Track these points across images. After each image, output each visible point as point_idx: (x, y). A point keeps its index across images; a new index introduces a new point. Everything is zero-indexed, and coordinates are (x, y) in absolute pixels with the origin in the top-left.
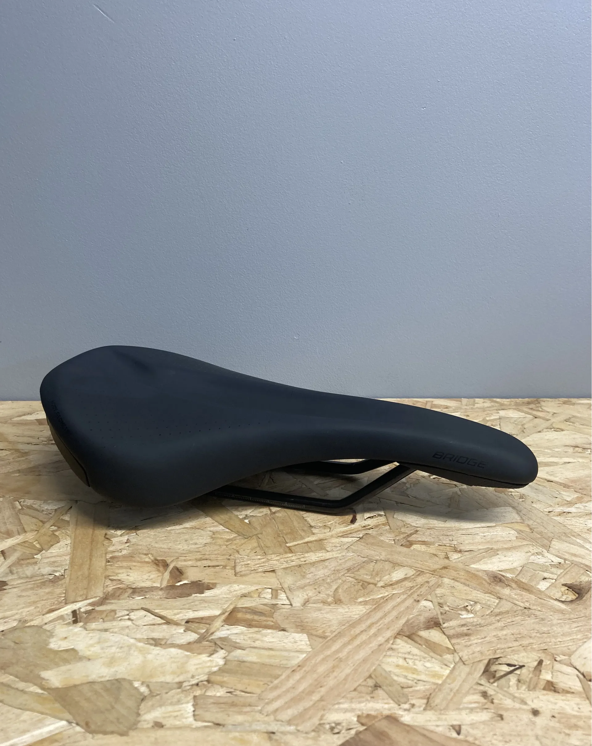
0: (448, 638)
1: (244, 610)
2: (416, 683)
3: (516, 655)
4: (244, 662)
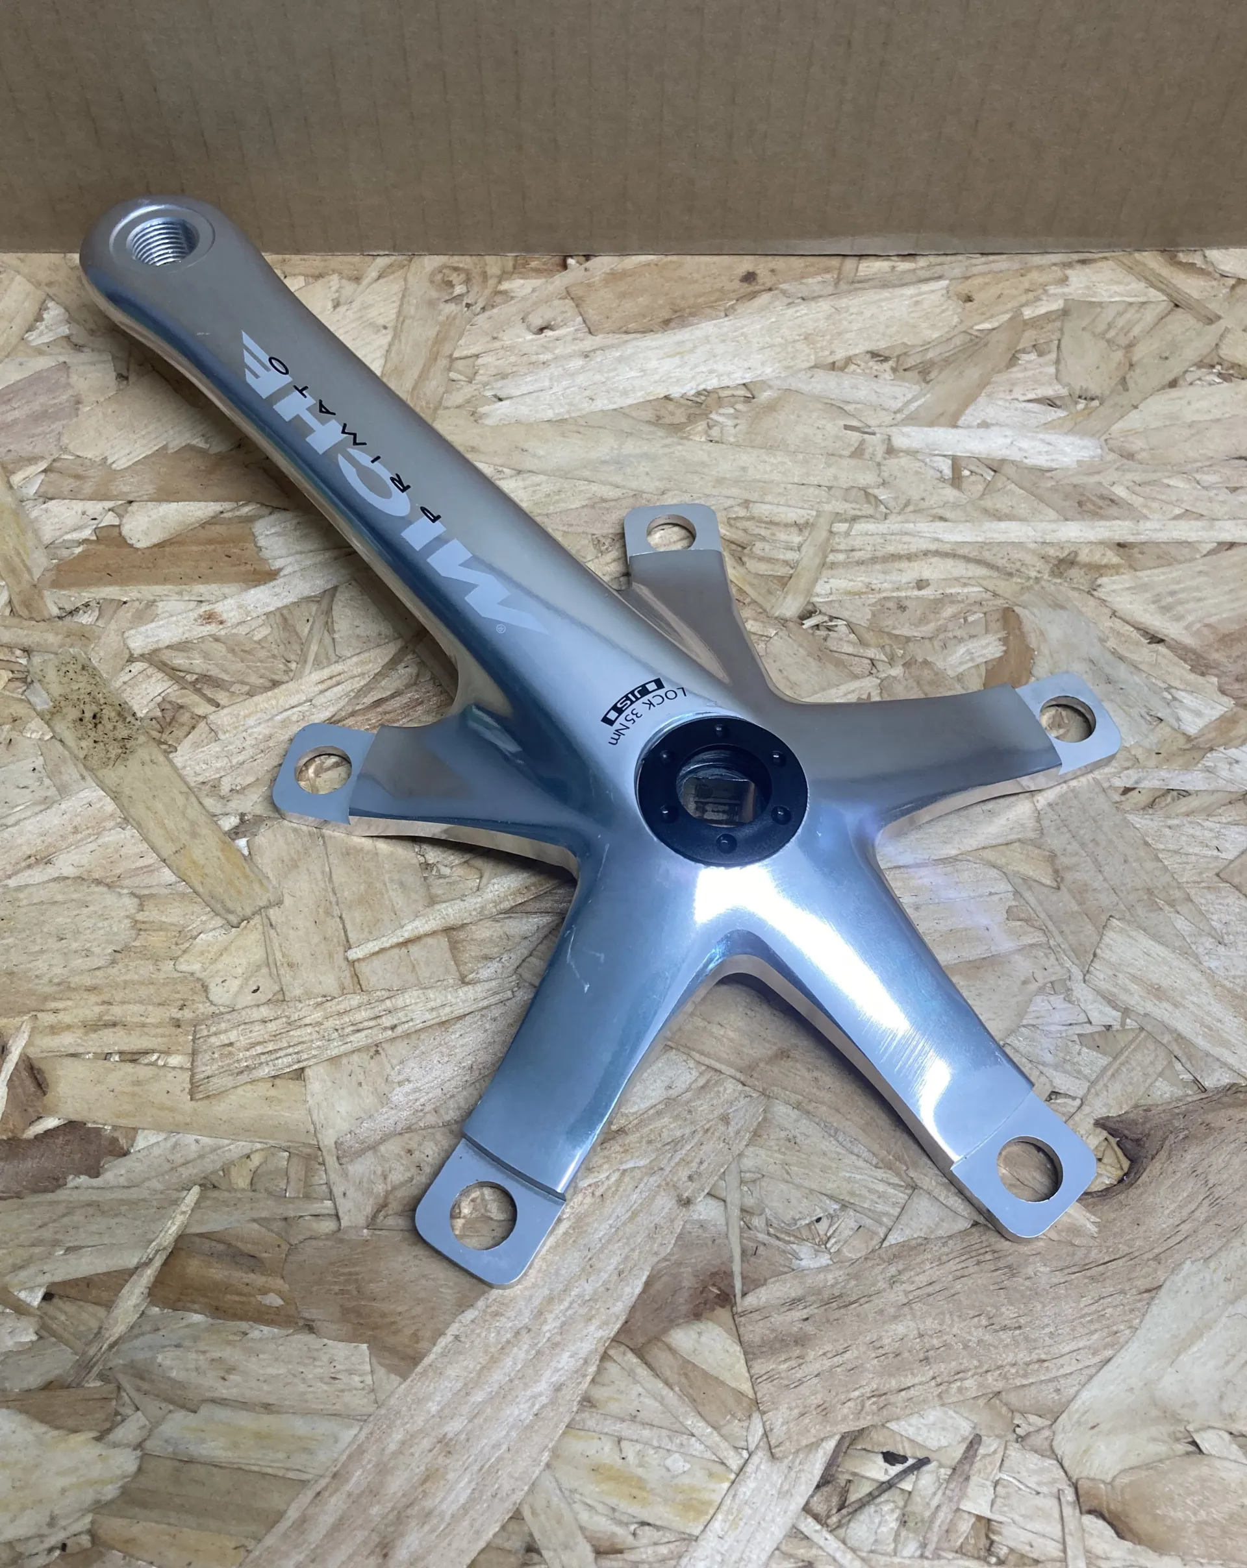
0: (746, 1353)
1: (207, 1245)
2: (634, 1534)
3: (914, 1420)
4: (190, 1461)
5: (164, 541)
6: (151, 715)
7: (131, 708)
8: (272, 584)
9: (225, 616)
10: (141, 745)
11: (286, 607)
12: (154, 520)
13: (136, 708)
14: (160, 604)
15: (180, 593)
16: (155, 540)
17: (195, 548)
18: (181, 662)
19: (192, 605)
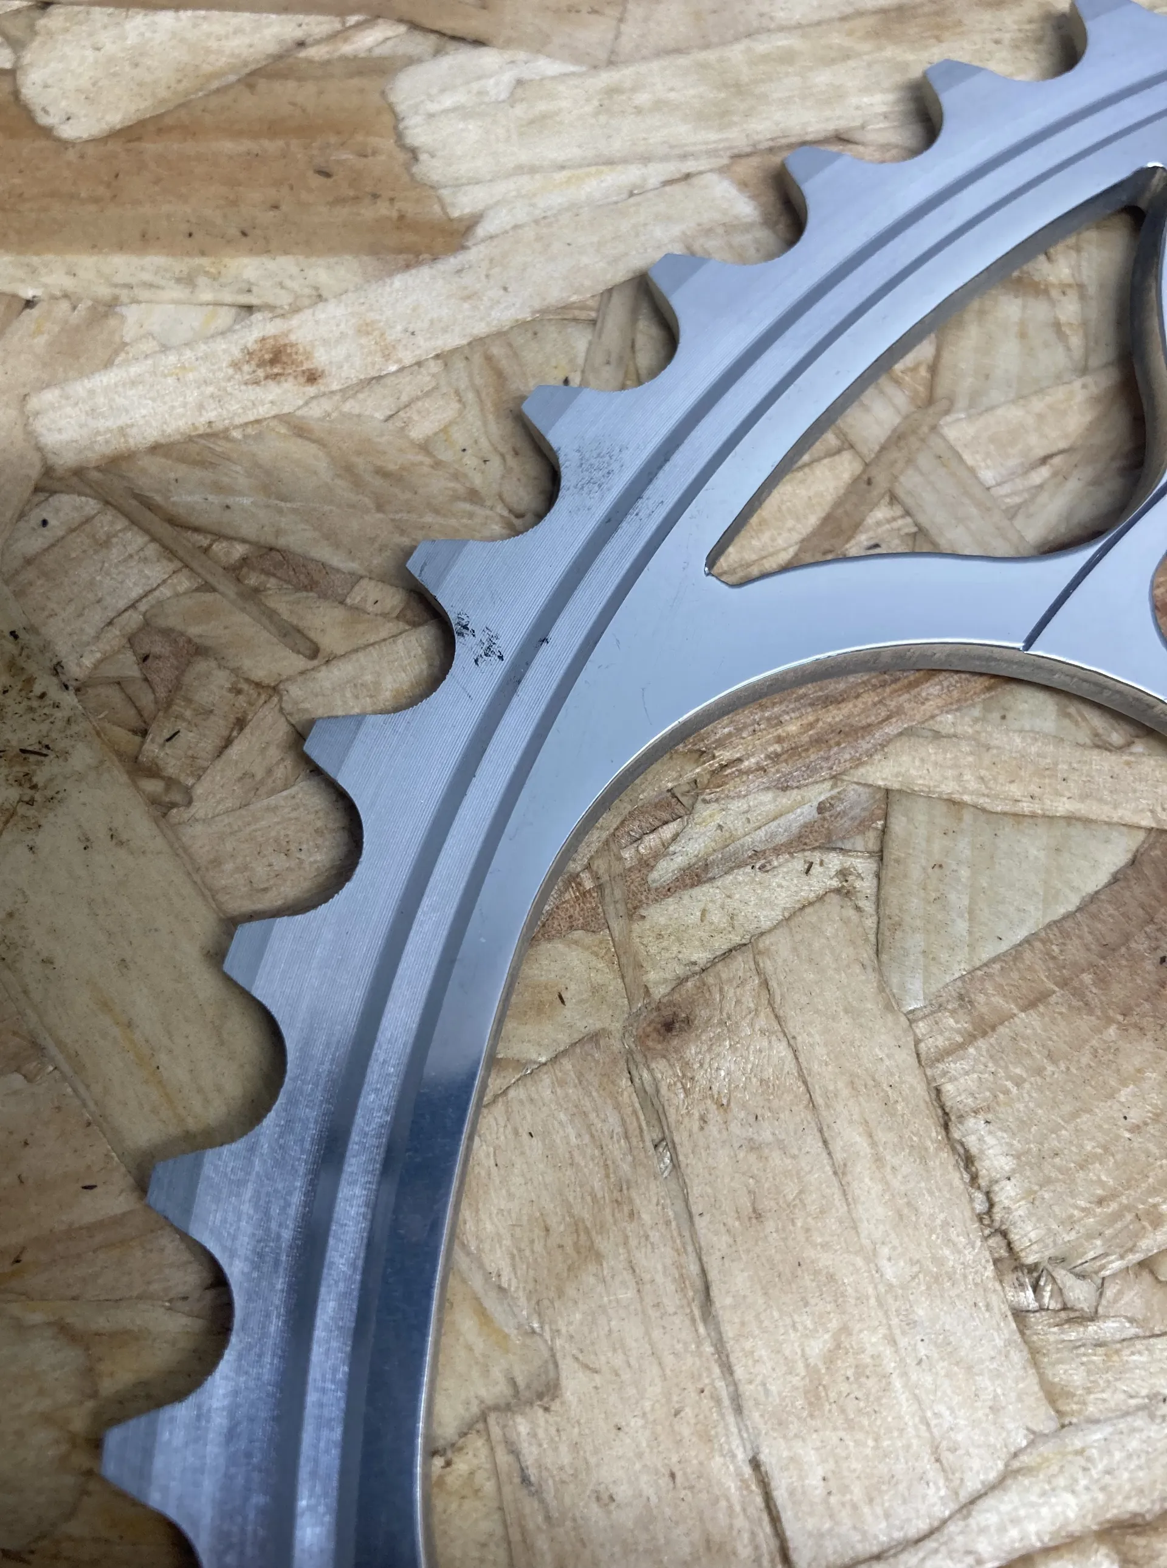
5: (142, 123)
6: (111, 671)
7: (45, 647)
8: (453, 262)
9: (321, 358)
10: (80, 777)
11: (500, 335)
12: (111, 60)
13: (62, 648)
14: (132, 314)
15: (188, 280)
16: (115, 119)
17: (228, 146)
18: (197, 498)
19: (225, 317)
